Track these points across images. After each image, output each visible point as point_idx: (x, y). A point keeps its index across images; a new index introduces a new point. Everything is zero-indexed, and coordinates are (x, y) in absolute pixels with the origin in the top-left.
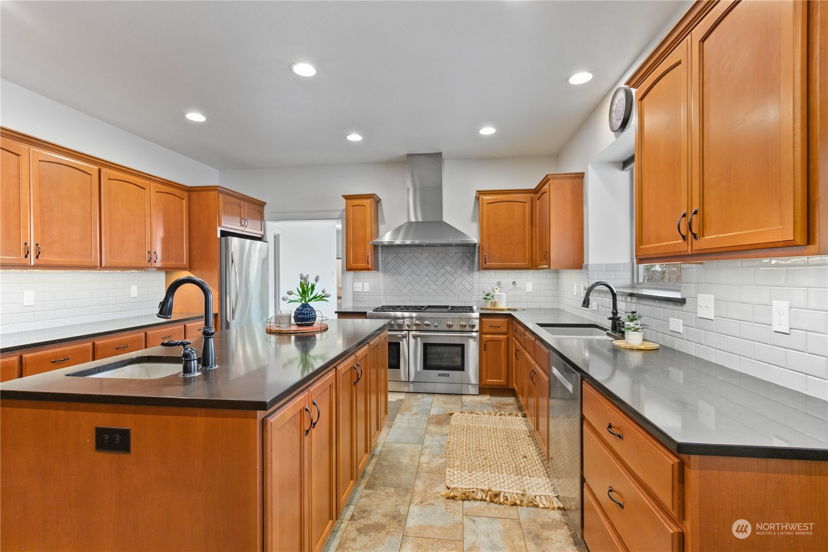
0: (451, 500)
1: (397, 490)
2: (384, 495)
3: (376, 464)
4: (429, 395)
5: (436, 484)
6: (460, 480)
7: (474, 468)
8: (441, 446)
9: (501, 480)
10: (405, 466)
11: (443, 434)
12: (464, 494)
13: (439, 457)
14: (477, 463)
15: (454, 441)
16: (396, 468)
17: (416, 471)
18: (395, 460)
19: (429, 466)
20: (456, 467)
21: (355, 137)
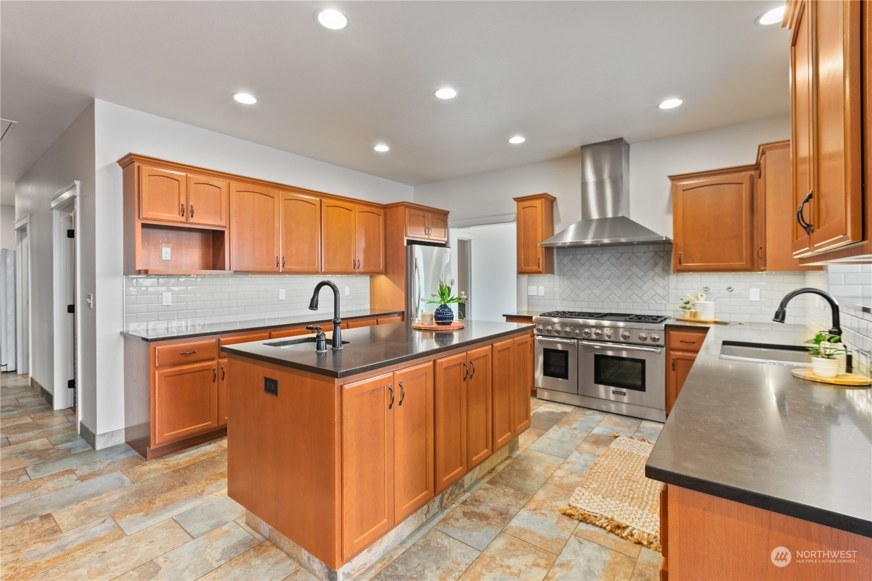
0: (567, 517)
1: (516, 493)
2: (501, 493)
3: (509, 465)
4: (602, 413)
5: (559, 498)
6: (587, 501)
7: (611, 495)
8: (586, 466)
9: (638, 516)
10: (536, 474)
11: (595, 455)
12: (582, 515)
13: (577, 475)
14: (618, 491)
15: (603, 464)
16: (524, 473)
17: (544, 481)
18: (529, 466)
19: (561, 480)
20: (590, 489)
21: (517, 140)
